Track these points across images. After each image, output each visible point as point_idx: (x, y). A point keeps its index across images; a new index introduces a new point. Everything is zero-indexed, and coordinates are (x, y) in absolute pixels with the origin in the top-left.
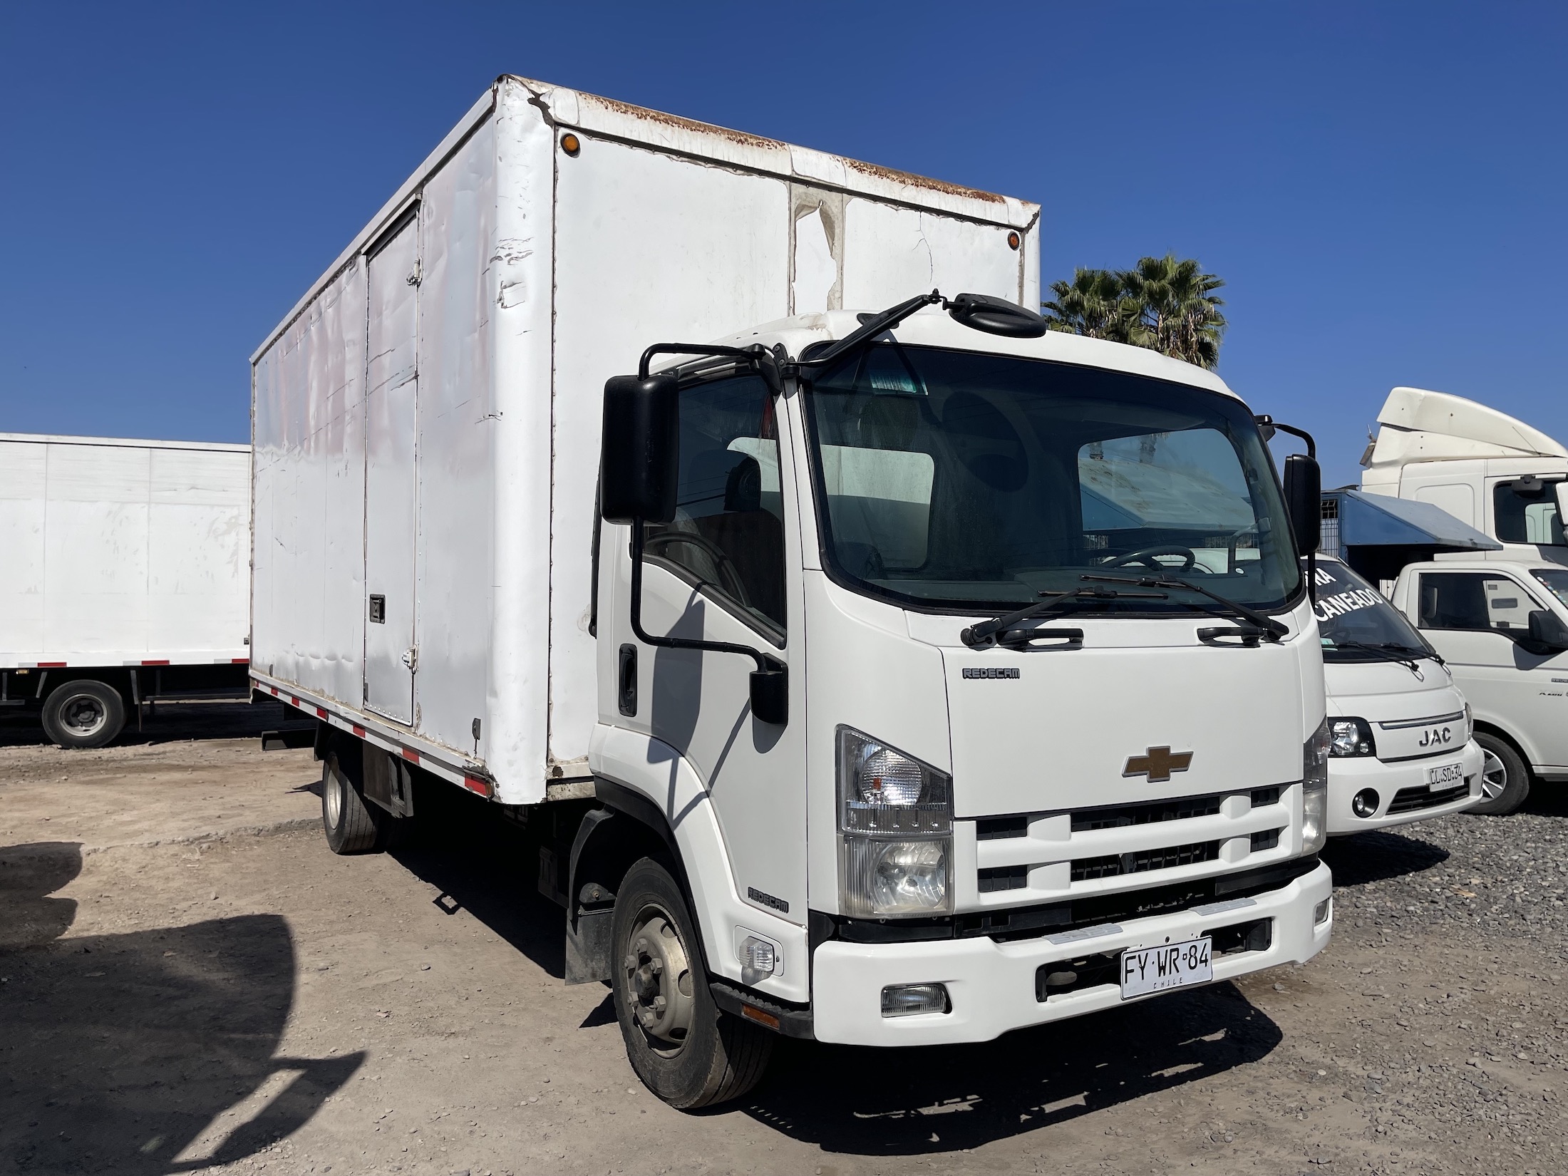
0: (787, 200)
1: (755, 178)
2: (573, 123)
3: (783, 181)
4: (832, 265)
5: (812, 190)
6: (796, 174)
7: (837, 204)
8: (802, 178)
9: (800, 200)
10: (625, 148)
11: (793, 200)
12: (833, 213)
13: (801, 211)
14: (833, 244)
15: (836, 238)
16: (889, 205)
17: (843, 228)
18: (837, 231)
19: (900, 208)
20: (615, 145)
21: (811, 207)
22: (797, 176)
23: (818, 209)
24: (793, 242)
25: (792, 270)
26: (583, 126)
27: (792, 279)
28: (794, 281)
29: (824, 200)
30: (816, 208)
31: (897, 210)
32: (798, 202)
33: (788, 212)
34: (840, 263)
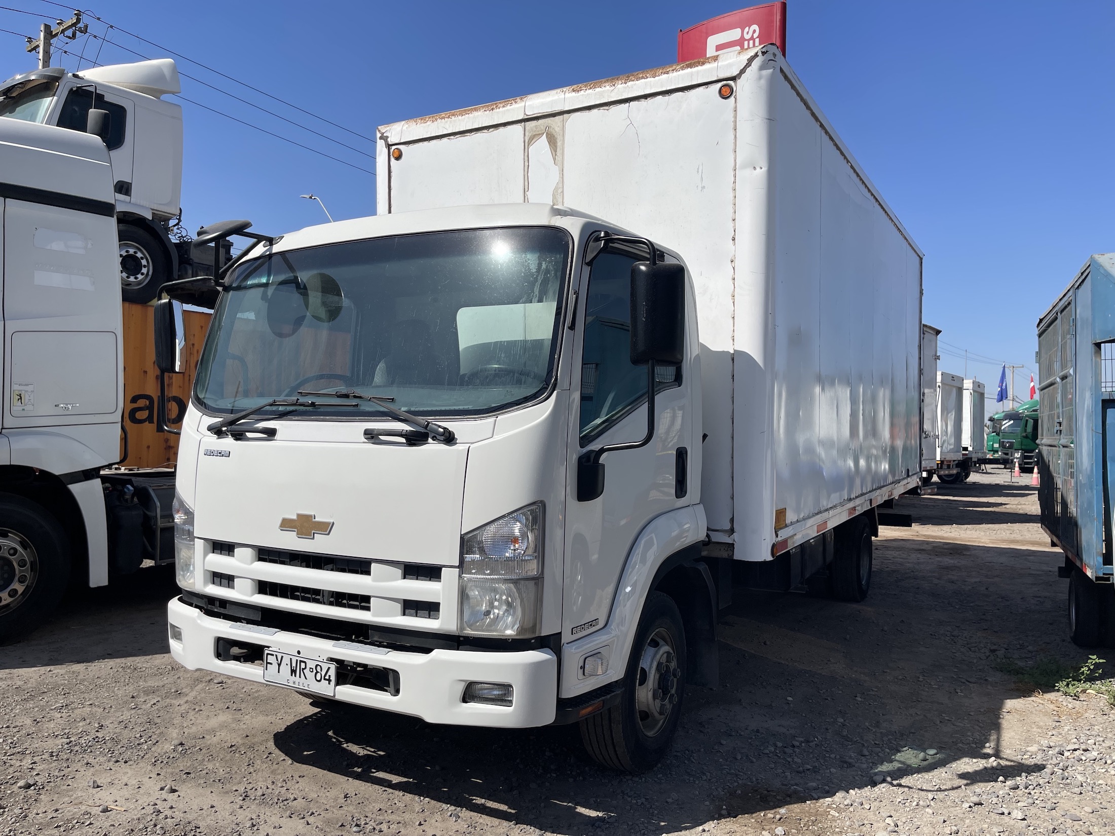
0: (522, 136)
1: (501, 129)
2: (397, 142)
3: (519, 124)
4: (555, 170)
5: (541, 121)
6: (527, 115)
7: (559, 124)
8: (531, 116)
9: (532, 132)
10: (426, 143)
11: (527, 134)
12: (556, 132)
13: (533, 139)
14: (556, 155)
15: (558, 150)
16: (601, 108)
17: (563, 141)
18: (559, 144)
19: (611, 106)
20: (421, 144)
21: (539, 134)
22: (527, 117)
23: (545, 134)
24: (526, 164)
25: (526, 184)
26: (402, 141)
27: (526, 190)
28: (528, 191)
29: (549, 125)
30: (543, 134)
31: (608, 110)
32: (530, 135)
33: (523, 144)
34: (561, 167)
